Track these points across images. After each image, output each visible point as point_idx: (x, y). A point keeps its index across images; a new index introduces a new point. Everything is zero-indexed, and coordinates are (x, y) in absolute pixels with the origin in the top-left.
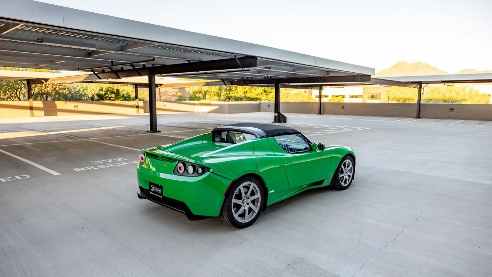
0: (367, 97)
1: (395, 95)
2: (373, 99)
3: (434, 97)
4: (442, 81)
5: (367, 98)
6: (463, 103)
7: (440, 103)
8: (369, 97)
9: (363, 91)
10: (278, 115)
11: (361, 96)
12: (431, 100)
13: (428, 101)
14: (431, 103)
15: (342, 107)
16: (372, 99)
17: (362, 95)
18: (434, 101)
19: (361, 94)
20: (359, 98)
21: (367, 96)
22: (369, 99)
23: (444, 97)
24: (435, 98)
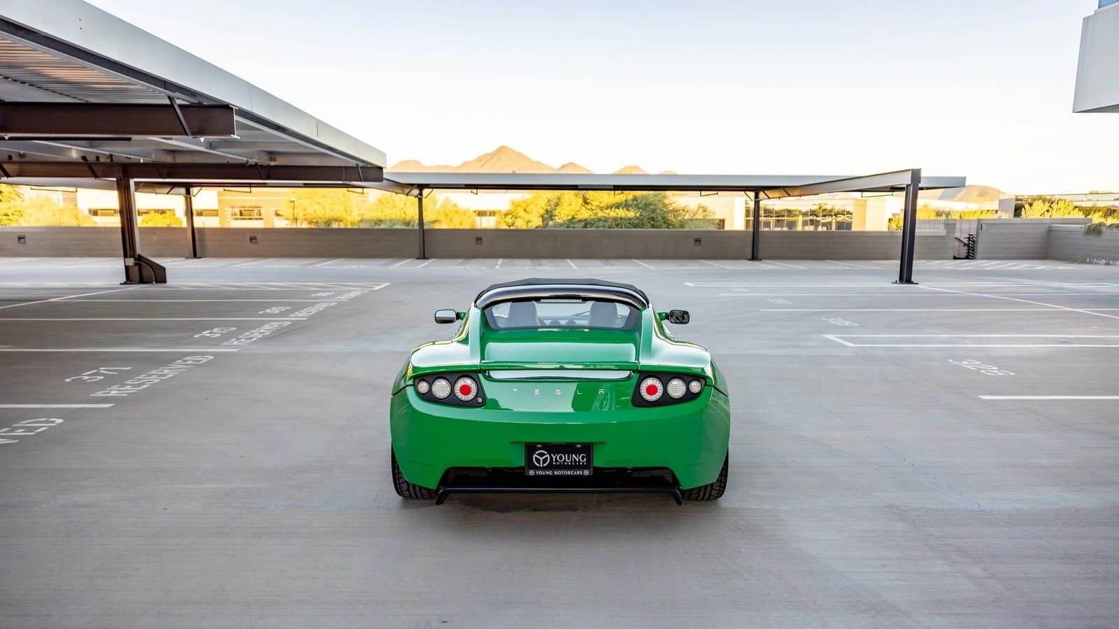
0: (230, 213)
1: (310, 211)
2: (245, 219)
3: (386, 216)
4: (466, 185)
5: (231, 217)
6: (437, 226)
7: (398, 227)
8: (235, 214)
9: (219, 200)
10: (136, 264)
11: (214, 213)
12: (381, 221)
13: (375, 224)
14: (382, 226)
15: (251, 239)
16: (242, 219)
17: (217, 210)
18: (388, 223)
19: (215, 206)
20: (205, 216)
21: (229, 211)
22: (236, 219)
23: (403, 216)
24: (388, 218)
